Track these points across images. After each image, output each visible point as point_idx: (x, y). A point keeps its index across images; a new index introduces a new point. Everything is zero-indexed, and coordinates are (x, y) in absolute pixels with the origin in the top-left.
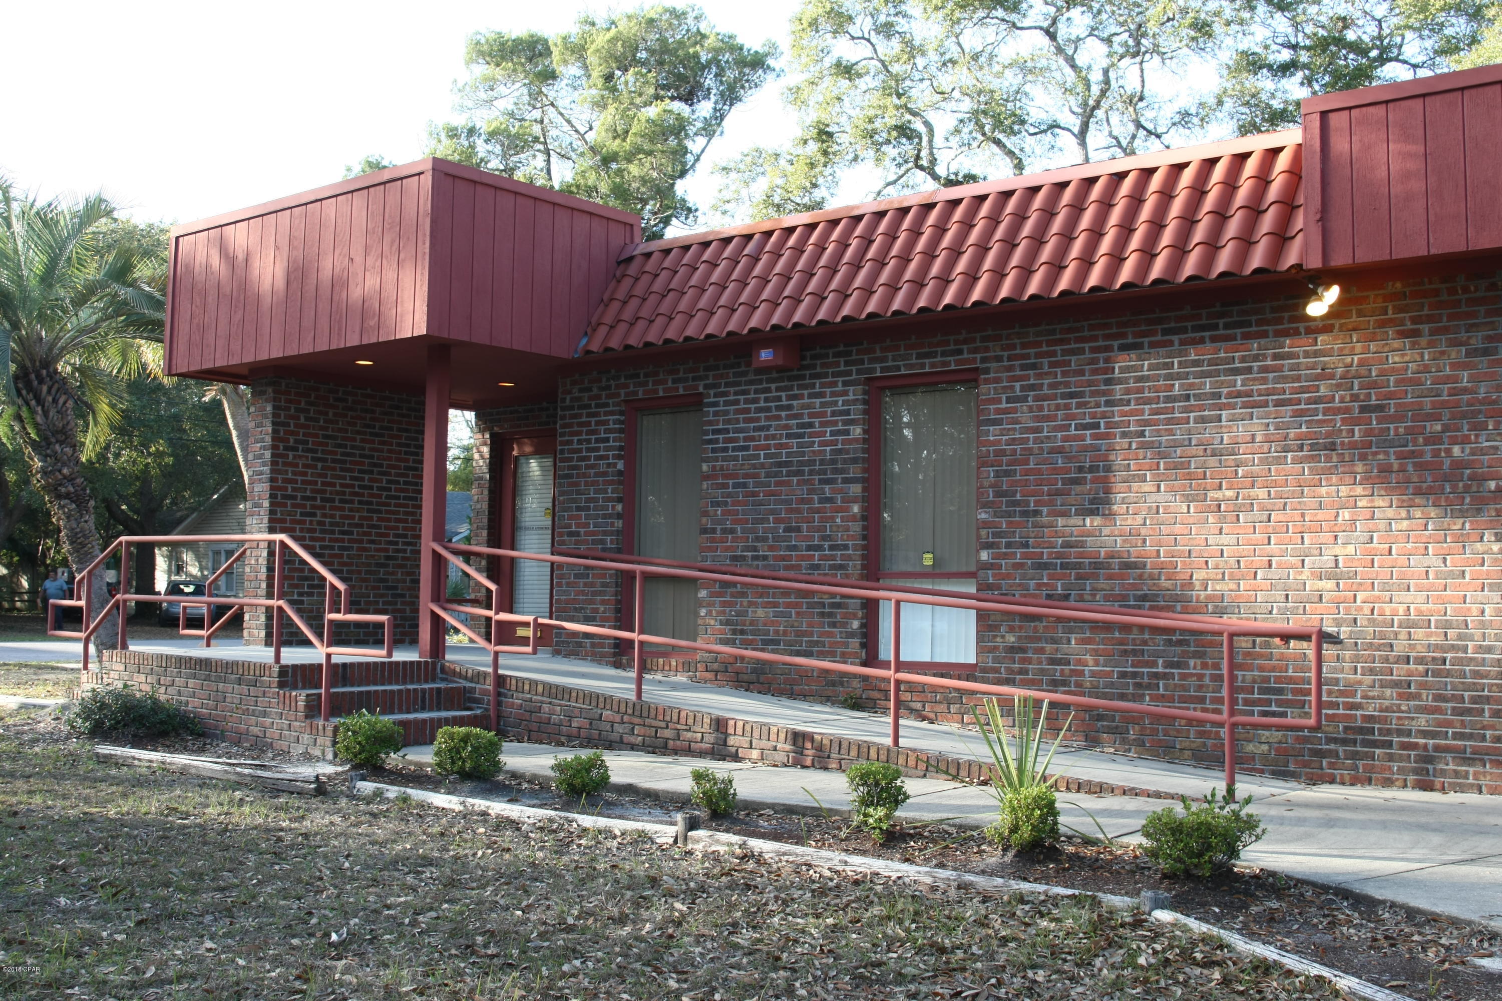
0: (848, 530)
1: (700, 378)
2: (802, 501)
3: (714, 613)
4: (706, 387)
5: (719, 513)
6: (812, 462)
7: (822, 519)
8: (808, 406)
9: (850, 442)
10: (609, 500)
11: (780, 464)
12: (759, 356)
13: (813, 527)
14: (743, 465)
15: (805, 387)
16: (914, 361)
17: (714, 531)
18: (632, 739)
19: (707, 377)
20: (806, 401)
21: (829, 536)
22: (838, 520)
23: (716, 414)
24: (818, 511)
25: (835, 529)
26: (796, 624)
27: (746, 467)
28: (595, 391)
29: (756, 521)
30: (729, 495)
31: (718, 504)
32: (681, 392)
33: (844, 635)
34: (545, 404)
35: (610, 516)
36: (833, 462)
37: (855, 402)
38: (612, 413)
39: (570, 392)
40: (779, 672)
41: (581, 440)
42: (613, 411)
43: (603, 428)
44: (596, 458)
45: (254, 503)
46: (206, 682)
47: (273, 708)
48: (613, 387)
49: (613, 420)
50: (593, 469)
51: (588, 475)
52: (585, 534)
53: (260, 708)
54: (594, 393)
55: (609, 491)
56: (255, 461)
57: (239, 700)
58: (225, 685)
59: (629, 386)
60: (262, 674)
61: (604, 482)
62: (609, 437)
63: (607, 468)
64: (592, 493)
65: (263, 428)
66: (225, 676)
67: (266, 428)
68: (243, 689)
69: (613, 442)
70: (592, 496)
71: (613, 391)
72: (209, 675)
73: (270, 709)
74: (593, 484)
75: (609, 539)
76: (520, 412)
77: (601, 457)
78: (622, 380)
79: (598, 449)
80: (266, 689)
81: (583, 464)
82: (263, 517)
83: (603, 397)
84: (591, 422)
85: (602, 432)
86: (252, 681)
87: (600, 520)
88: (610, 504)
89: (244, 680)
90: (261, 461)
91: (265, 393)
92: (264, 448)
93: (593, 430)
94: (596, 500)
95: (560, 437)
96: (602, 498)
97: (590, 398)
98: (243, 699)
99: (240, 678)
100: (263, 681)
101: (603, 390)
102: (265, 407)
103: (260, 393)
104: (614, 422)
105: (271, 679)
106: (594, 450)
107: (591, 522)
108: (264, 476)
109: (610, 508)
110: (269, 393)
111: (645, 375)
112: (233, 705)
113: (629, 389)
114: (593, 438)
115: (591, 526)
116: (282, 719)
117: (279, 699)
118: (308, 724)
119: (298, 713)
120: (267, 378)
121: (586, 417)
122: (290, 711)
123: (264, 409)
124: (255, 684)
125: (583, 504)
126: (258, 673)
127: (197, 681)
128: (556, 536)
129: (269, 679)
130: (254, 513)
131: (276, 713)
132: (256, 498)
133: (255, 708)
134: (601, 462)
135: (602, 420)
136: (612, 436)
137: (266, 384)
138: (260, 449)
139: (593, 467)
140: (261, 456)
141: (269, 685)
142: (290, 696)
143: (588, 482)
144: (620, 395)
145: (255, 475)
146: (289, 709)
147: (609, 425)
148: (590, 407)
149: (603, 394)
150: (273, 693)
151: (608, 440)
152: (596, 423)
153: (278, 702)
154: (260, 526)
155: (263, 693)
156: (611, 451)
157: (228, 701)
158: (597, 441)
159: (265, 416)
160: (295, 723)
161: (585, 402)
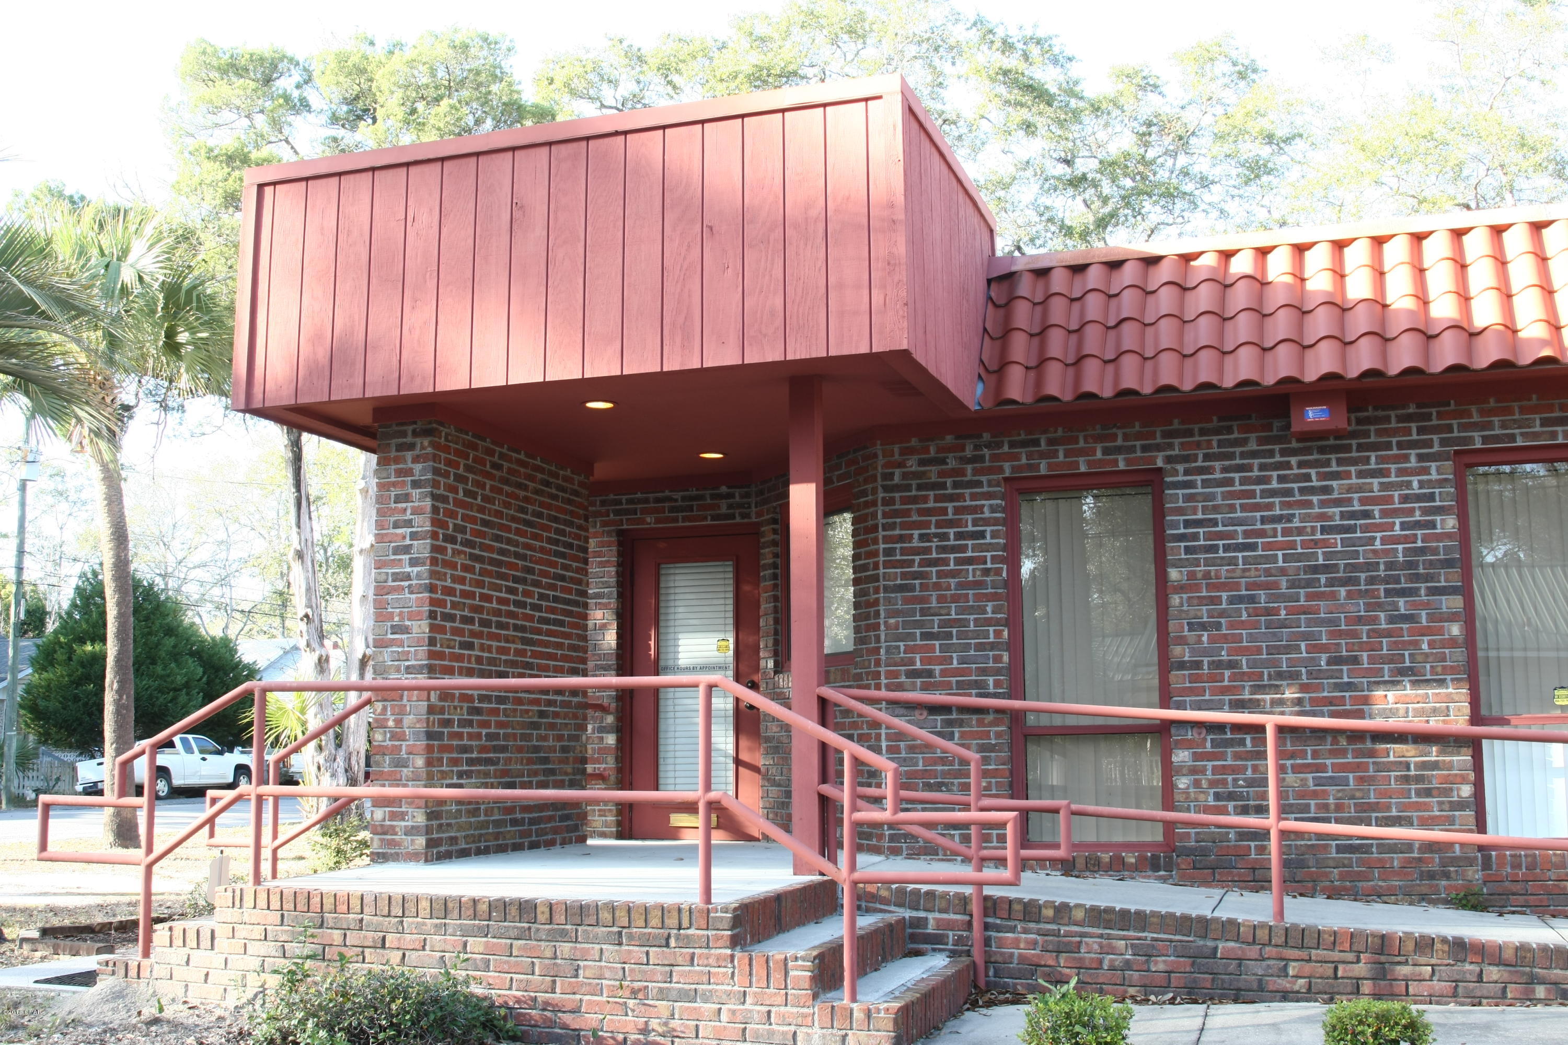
0: (1444, 660)
1: (1159, 448)
2: (1359, 620)
3: (1204, 784)
4: (1169, 460)
5: (1205, 639)
6: (1371, 566)
7: (1394, 646)
8: (1359, 489)
9: (1439, 537)
10: (989, 622)
11: (1316, 569)
12: (1303, 414)
13: (1381, 657)
14: (1244, 570)
15: (1354, 462)
16: (1538, 429)
17: (1198, 665)
18: (1283, 983)
19: (1171, 446)
20: (1354, 481)
21: (1410, 668)
22: (1425, 646)
23: (1189, 498)
24: (1388, 634)
25: (1419, 658)
26: (1358, 794)
27: (1253, 573)
28: (952, 463)
29: (1279, 650)
30: (1222, 614)
31: (1204, 627)
32: (1122, 466)
33: (1446, 807)
34: (724, 489)
35: (993, 646)
36: (1411, 565)
37: (1441, 483)
38: (989, 496)
39: (901, 465)
40: (1331, 863)
41: (928, 534)
42: (988, 493)
43: (970, 517)
44: (958, 561)
45: (392, 626)
46: (520, 942)
47: (717, 984)
48: (987, 458)
49: (991, 506)
50: (953, 577)
51: (944, 586)
52: (944, 673)
53: (680, 986)
54: (950, 466)
55: (989, 609)
56: (393, 557)
57: (621, 973)
58: (578, 945)
59: (1024, 457)
60: (685, 923)
61: (978, 597)
62: (985, 531)
63: (982, 575)
64: (953, 612)
65: (410, 504)
66: (577, 931)
67: (416, 504)
68: (630, 952)
69: (992, 538)
70: (954, 616)
71: (987, 464)
72: (529, 928)
73: (710, 987)
74: (955, 599)
75: (991, 680)
76: (676, 500)
77: (970, 561)
78: (1006, 448)
79: (963, 549)
80: (697, 951)
81: (934, 569)
82: (412, 649)
83: (969, 471)
84: (946, 508)
85: (970, 523)
86: (656, 937)
87: (972, 653)
88: (991, 629)
89: (631, 937)
90: (407, 557)
91: (411, 447)
92: (414, 536)
93: (951, 520)
94: (963, 623)
95: (884, 530)
96: (975, 620)
97: (941, 474)
98: (631, 970)
99: (620, 933)
100: (687, 936)
101: (968, 463)
102: (411, 469)
103: (401, 448)
104: (993, 509)
105: (710, 933)
106: (954, 549)
107: (954, 655)
108: (414, 582)
109: (992, 635)
110: (423, 448)
111: (1051, 442)
112: (604, 981)
113: (1024, 461)
114: (951, 531)
115: (955, 662)
116: (744, 1003)
117: (734, 967)
118: (820, 1009)
119: (790, 992)
120: (415, 423)
121: (935, 501)
122: (768, 987)
123: (409, 472)
124: (664, 943)
125: (936, 630)
126: (672, 922)
127: (495, 940)
128: (883, 677)
129: (705, 932)
130: (392, 643)
131: (729, 994)
132: (396, 619)
133: (668, 985)
134: (971, 568)
135: (968, 506)
136: (989, 529)
137: (415, 434)
138: (404, 538)
139: (953, 574)
140: (407, 549)
141: (704, 944)
142: (767, 962)
143: (945, 596)
144: (1001, 470)
145: (393, 581)
146: (764, 984)
147: (982, 513)
148: (943, 486)
149: (969, 468)
150: (718, 958)
151: (982, 535)
152: (957, 511)
153: (733, 973)
154: (407, 663)
155: (688, 958)
156: (988, 551)
157: (588, 974)
158: (959, 536)
159: (416, 484)
160: (783, 1009)
161: (933, 480)
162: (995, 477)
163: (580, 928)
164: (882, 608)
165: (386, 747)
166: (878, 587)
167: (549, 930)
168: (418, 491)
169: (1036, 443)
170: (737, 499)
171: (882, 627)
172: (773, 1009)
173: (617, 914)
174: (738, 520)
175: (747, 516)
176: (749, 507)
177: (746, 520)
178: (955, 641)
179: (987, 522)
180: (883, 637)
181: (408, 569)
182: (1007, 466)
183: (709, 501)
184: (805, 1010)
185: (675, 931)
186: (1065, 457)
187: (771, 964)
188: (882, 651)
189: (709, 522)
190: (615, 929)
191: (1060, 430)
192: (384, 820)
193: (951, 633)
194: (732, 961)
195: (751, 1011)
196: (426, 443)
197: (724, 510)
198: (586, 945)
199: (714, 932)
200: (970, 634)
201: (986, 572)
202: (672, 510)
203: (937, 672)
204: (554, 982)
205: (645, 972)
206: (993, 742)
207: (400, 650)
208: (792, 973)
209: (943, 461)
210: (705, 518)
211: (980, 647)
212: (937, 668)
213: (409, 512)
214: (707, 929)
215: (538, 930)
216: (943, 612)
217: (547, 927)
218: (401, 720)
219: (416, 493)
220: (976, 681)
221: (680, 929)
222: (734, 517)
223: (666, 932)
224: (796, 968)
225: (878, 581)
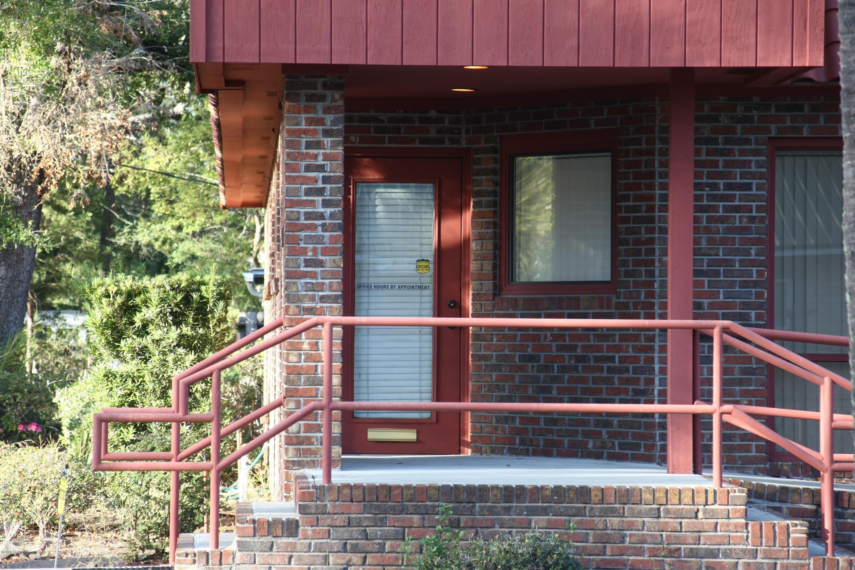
10: (753, 263)
28: (724, 121)
34: (433, 113)
35: (756, 284)
38: (756, 153)
41: (701, 184)
42: (756, 150)
43: (738, 171)
44: (726, 209)
45: (306, 261)
46: (577, 518)
47: (735, 545)
48: (756, 118)
49: (757, 162)
50: (722, 222)
51: (714, 230)
52: (711, 306)
53: (706, 546)
54: (721, 124)
55: (753, 252)
56: (305, 198)
57: (660, 538)
58: (624, 519)
59: (788, 120)
60: (711, 500)
61: (744, 242)
62: (751, 184)
63: (748, 222)
64: (721, 253)
65: (321, 151)
66: (624, 508)
67: (328, 151)
68: (667, 523)
69: (757, 190)
70: (721, 257)
71: (756, 124)
72: (585, 507)
73: (730, 547)
74: (723, 242)
75: (753, 314)
76: (382, 121)
77: (737, 209)
78: (773, 111)
79: (732, 198)
80: (719, 521)
81: (705, 215)
82: (327, 281)
83: (739, 130)
84: (718, 161)
85: (738, 176)
86: (688, 511)
87: (737, 289)
88: (754, 269)
89: (667, 511)
90: (320, 199)
91: (322, 98)
92: (326, 180)
93: (721, 172)
94: (729, 263)
95: (660, 177)
96: (741, 260)
97: (714, 131)
98: (668, 537)
99: (659, 509)
100: (713, 510)
101: (738, 123)
102: (323, 119)
103: (310, 98)
104: (759, 165)
105: (730, 507)
106: (723, 198)
107: (721, 290)
108: (328, 222)
109: (755, 275)
110: (333, 100)
111: (813, 108)
112: (646, 546)
113: (789, 123)
114: (721, 182)
115: (722, 296)
116: (756, 558)
117: (748, 532)
118: (815, 561)
119: (791, 549)
120: (325, 77)
121: (707, 155)
122: (775, 546)
123: (321, 122)
124: (694, 515)
125: (705, 268)
126: (700, 499)
127: (555, 517)
128: (656, 308)
129: (726, 507)
130: (305, 275)
131: (744, 551)
132: (310, 253)
133: (696, 546)
134: (738, 215)
135: (736, 161)
136: (754, 182)
137: (325, 86)
138: (316, 181)
139: (722, 220)
140: (320, 192)
141: (726, 516)
142: (774, 527)
143: (714, 239)
144: (768, 130)
145: (306, 219)
146: (772, 544)
147: (750, 167)
148: (715, 141)
149: (739, 127)
150: (736, 525)
151: (749, 187)
152: (727, 164)
153: (747, 536)
154: (321, 294)
155: (713, 526)
156: (754, 201)
157: (632, 540)
158: (729, 187)
159: (327, 133)
160: (785, 561)
161: (706, 135)
162: (763, 136)
163: (626, 507)
164: (657, 247)
165: (301, 367)
166: (654, 228)
167: (601, 509)
168: (329, 139)
169: (800, 108)
170: (447, 124)
171: (657, 264)
172: (779, 562)
173: (657, 495)
174: (447, 145)
175: (458, 141)
176: (459, 133)
177: (455, 146)
178: (722, 278)
179: (754, 176)
180: (657, 273)
181: (321, 210)
182: (773, 127)
183: (417, 124)
184: (803, 562)
185: (702, 507)
186: (826, 122)
187: (777, 529)
188: (656, 285)
189: (417, 145)
190: (655, 506)
191: (822, 98)
192: (299, 432)
193: (719, 271)
194: (747, 528)
195: (762, 563)
196: (337, 96)
197: (433, 134)
198: (630, 519)
199: (733, 507)
200: (736, 273)
201: (752, 219)
202: (378, 130)
203: (706, 305)
204: (605, 547)
205: (679, 537)
206: (754, 366)
207: (314, 281)
208: (792, 535)
209: (716, 119)
210: (413, 141)
211: (744, 284)
212: (706, 301)
213: (320, 158)
214: (728, 505)
215: (592, 509)
216: (712, 252)
217: (599, 506)
218: (317, 343)
219: (327, 141)
220: (740, 314)
221: (706, 504)
222: (442, 141)
223: (696, 507)
224: (796, 532)
225: (654, 222)
